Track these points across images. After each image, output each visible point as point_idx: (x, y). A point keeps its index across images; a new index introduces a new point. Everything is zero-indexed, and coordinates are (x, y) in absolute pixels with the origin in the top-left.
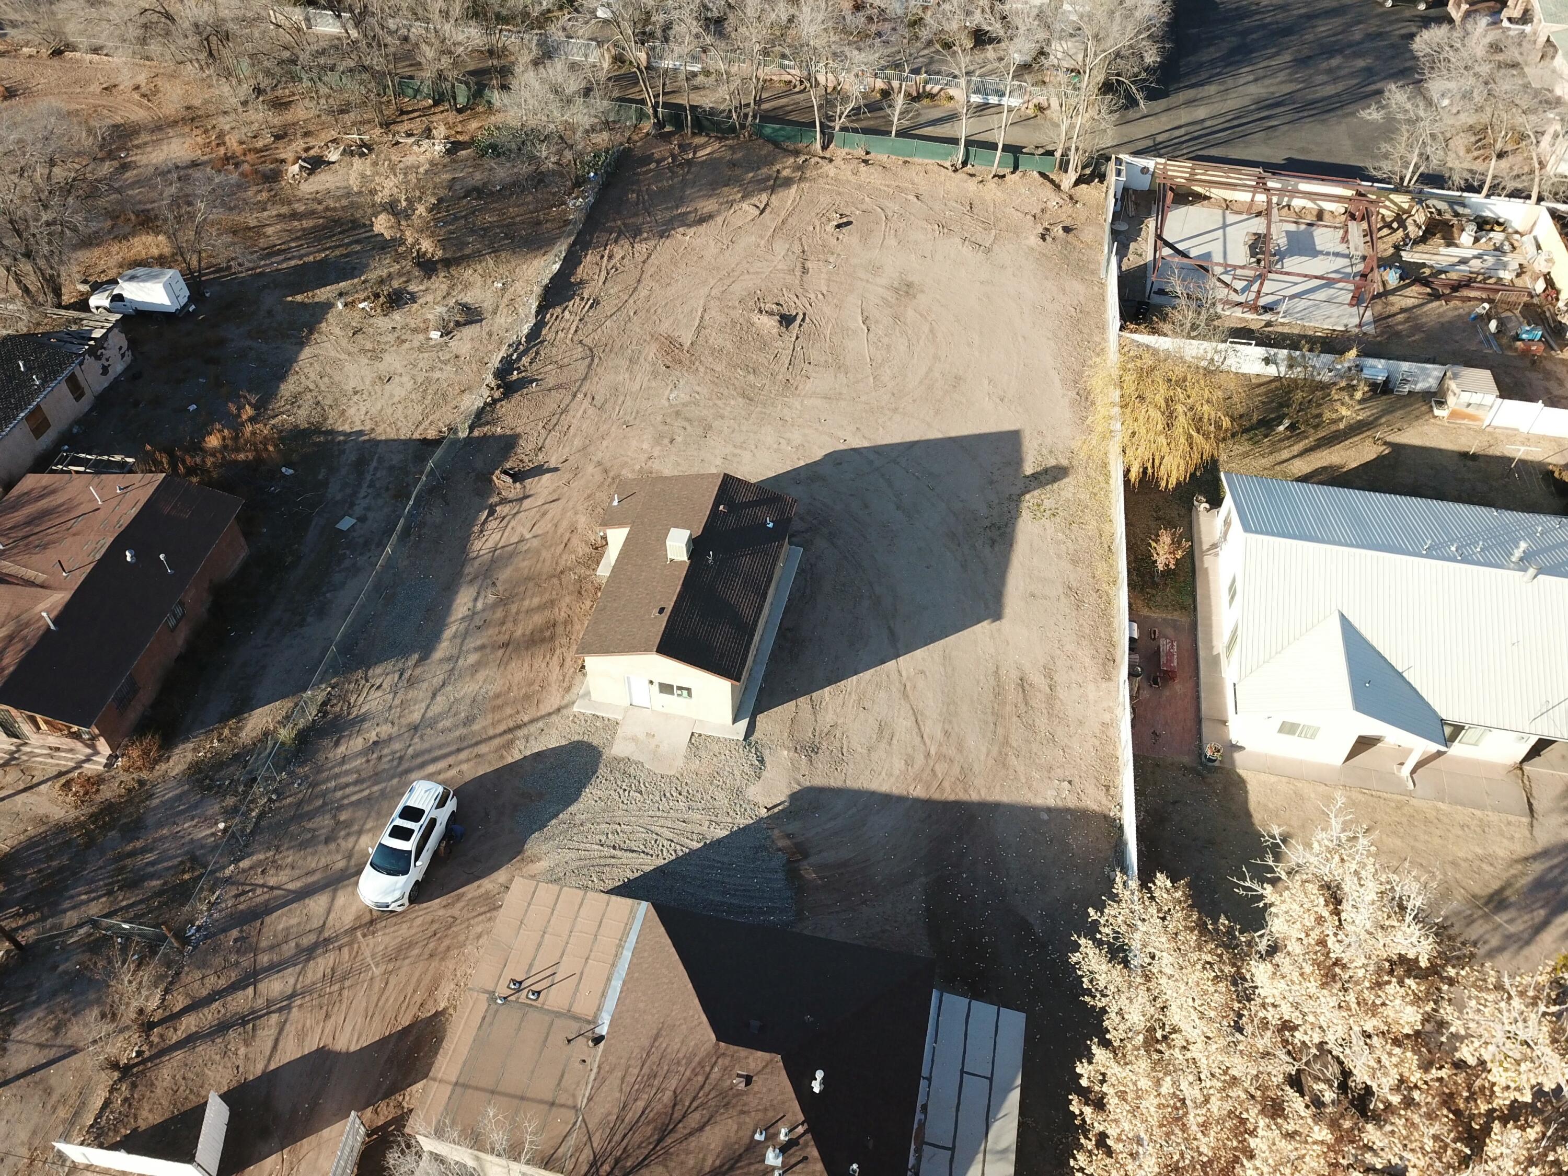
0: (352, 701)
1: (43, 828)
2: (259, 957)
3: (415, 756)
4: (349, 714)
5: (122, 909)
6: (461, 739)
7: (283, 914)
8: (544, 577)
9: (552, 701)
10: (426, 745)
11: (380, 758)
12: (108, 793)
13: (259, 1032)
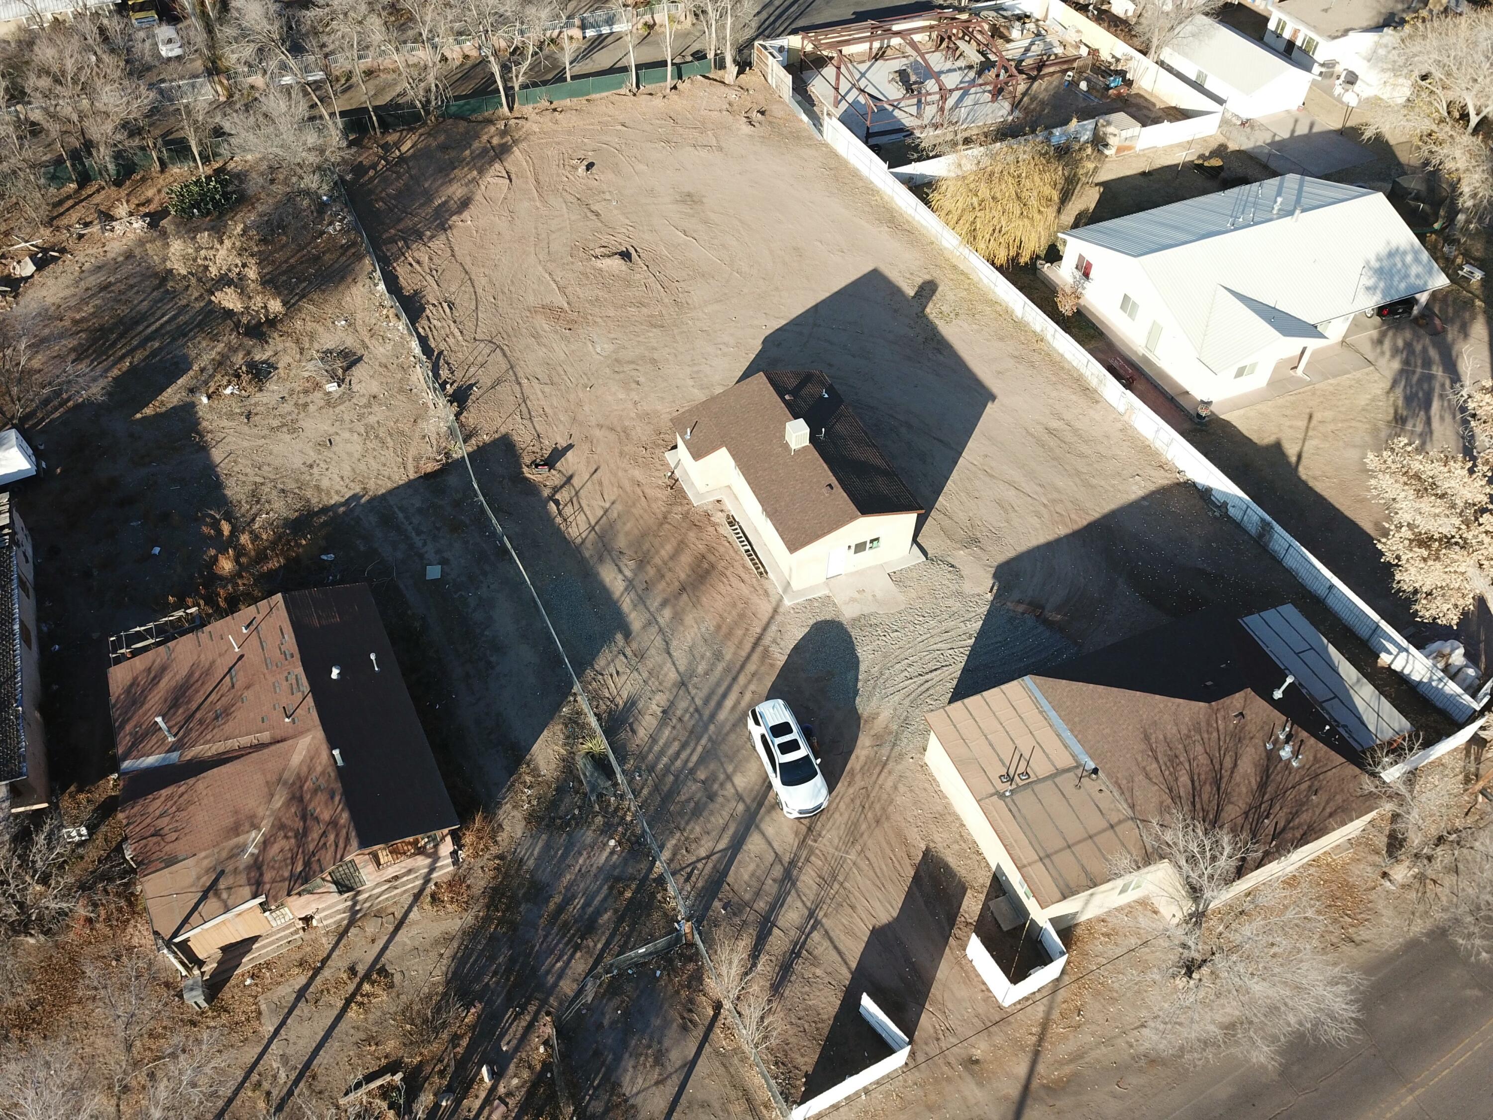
0: (607, 695)
1: (455, 944)
2: (756, 906)
3: (706, 701)
4: (617, 705)
5: (603, 950)
6: (727, 670)
7: (738, 868)
8: (655, 528)
9: (764, 609)
10: (705, 691)
11: (680, 720)
12: (480, 881)
13: (816, 952)
